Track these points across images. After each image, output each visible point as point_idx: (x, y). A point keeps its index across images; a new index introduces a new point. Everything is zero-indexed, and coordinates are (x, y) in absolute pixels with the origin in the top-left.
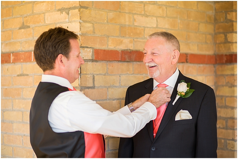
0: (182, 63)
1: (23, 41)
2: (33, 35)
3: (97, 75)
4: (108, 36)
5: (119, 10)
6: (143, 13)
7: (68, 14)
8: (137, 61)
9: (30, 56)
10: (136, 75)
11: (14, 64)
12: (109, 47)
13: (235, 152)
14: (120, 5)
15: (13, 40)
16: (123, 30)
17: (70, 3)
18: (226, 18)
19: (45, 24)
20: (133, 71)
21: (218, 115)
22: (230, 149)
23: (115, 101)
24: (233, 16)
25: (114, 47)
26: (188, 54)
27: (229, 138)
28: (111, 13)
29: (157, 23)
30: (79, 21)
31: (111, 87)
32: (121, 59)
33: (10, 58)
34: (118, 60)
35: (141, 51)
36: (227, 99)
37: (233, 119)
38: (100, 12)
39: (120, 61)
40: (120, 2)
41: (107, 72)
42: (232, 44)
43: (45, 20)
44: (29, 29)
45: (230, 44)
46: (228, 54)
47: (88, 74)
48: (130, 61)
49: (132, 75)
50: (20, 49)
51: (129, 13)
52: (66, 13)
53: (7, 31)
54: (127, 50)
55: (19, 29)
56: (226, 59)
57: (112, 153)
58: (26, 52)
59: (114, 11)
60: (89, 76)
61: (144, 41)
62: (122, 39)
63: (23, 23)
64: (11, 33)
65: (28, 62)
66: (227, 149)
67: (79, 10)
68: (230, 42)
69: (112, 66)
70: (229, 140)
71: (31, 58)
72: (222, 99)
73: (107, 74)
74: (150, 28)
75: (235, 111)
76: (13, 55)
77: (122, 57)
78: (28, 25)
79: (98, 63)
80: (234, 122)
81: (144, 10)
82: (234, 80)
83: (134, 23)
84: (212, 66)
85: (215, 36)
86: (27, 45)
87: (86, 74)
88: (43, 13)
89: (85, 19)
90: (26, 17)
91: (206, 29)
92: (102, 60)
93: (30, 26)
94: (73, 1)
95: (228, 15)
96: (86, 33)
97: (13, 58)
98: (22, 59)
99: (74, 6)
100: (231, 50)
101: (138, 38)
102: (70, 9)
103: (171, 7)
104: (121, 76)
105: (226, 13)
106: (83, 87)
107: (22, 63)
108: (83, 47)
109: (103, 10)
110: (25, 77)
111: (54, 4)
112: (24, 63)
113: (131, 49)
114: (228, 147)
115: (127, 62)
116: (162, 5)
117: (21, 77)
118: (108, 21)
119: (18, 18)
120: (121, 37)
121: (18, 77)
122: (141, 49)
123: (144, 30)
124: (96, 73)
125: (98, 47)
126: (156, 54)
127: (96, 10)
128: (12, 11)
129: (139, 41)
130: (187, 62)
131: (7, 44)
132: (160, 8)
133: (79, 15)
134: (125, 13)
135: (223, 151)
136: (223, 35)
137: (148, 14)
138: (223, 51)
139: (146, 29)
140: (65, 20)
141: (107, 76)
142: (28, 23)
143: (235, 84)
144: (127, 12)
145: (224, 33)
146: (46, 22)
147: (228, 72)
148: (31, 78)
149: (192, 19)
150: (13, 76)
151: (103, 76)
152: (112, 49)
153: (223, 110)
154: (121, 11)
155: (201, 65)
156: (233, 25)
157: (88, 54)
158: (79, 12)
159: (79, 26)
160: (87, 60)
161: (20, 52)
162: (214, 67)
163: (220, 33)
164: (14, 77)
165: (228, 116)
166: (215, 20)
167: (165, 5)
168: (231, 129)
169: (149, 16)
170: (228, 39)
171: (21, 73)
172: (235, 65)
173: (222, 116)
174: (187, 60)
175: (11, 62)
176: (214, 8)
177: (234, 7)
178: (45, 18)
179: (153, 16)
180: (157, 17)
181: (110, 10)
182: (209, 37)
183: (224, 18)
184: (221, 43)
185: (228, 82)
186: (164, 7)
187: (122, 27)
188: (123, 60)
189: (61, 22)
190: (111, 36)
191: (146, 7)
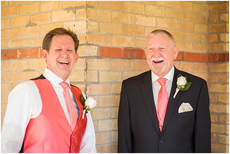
0: (179, 60)
1: (29, 38)
2: (40, 32)
3: (102, 71)
4: (112, 34)
5: (122, 10)
6: (144, 13)
7: (75, 13)
8: (138, 59)
9: (37, 53)
10: (137, 72)
11: (20, 60)
12: (113, 45)
13: (227, 146)
14: (123, 5)
15: (19, 37)
16: (126, 29)
17: (77, 2)
18: (219, 19)
19: (52, 22)
20: (134, 68)
21: (211, 110)
22: (222, 143)
23: (118, 96)
24: (226, 17)
25: (117, 45)
26: (184, 53)
27: (221, 133)
28: (115, 13)
29: (156, 23)
30: (85, 20)
31: (114, 83)
32: (124, 56)
33: (16, 54)
34: (121, 57)
35: (142, 49)
36: (219, 95)
37: (225, 114)
38: (105, 11)
39: (123, 58)
40: (123, 2)
41: (110, 68)
42: (225, 43)
43: (52, 18)
44: (35, 26)
45: (223, 44)
46: (221, 53)
47: (94, 70)
48: (132, 58)
49: (133, 72)
50: (27, 45)
51: (131, 13)
52: (73, 12)
53: (14, 28)
54: (129, 48)
55: (26, 27)
56: (219, 58)
57: (114, 145)
58: (33, 49)
59: (117, 11)
60: (95, 72)
61: (144, 39)
62: (124, 37)
63: (30, 21)
64: (17, 30)
65: (35, 58)
66: (219, 143)
67: (86, 9)
68: (223, 42)
69: (115, 63)
70: (221, 134)
71: (37, 54)
72: (214, 95)
73: (110, 70)
74: (150, 27)
75: (227, 106)
76: (20, 51)
77: (124, 54)
78: (35, 23)
79: (103, 59)
80: (226, 117)
81: (145, 10)
82: (227, 78)
83: (135, 23)
84: (206, 64)
85: (209, 35)
86: (33, 42)
87: (91, 70)
88: (50, 12)
89: (91, 18)
90: (33, 15)
91: (201, 29)
92: (106, 57)
93: (37, 24)
94: (80, 1)
95: (221, 16)
96: (92, 31)
97: (20, 54)
98: (28, 55)
99: (80, 5)
100: (224, 49)
101: (139, 37)
102: (77, 8)
103: (169, 7)
104: (123, 72)
105: (220, 14)
106: (88, 82)
107: (29, 59)
108: (89, 45)
109: (108, 10)
110: (31, 72)
111: (61, 4)
112: (31, 59)
113: (132, 47)
114: (220, 141)
115: (129, 59)
116: (161, 6)
117: (27, 72)
118: (112, 20)
119: (25, 16)
120: (124, 35)
121: (24, 73)
122: (141, 47)
123: (145, 29)
124: (100, 69)
125: (102, 44)
126: (165, 50)
127: (102, 9)
128: (19, 9)
129: (140, 40)
130: (183, 60)
131: (13, 40)
132: (159, 8)
133: (85, 14)
134: (128, 13)
135: (215, 145)
136: (216, 35)
137: (148, 14)
138: (217, 50)
139: (146, 28)
140: (72, 19)
141: (111, 72)
142: (35, 20)
143: (228, 82)
144: (129, 11)
145: (217, 33)
146: (53, 21)
147: (221, 70)
148: (37, 73)
149: (188, 20)
150: (19, 71)
151: (107, 72)
152: (115, 47)
153: (215, 105)
154: (124, 11)
155: (196, 63)
156: (226, 26)
157: (94, 51)
158: (86, 11)
159: (86, 25)
160: (92, 57)
161: (27, 48)
162: (208, 65)
163: (214, 33)
164: (21, 72)
165: (220, 111)
166: (209, 20)
167: (164, 6)
168: (223, 124)
169: (149, 16)
170: (221, 38)
171: (27, 68)
172: (227, 64)
173: (214, 111)
174: (183, 58)
175: (18, 58)
176: (208, 10)
177: (227, 8)
178: (51, 16)
179: (152, 16)
180: (156, 17)
181: (114, 10)
182: (203, 37)
183: (218, 19)
184: (214, 43)
185: (221, 80)
186: (163, 8)
187: (125, 26)
188: (125, 57)
189: (67, 21)
190: (114, 34)
191: (146, 7)
